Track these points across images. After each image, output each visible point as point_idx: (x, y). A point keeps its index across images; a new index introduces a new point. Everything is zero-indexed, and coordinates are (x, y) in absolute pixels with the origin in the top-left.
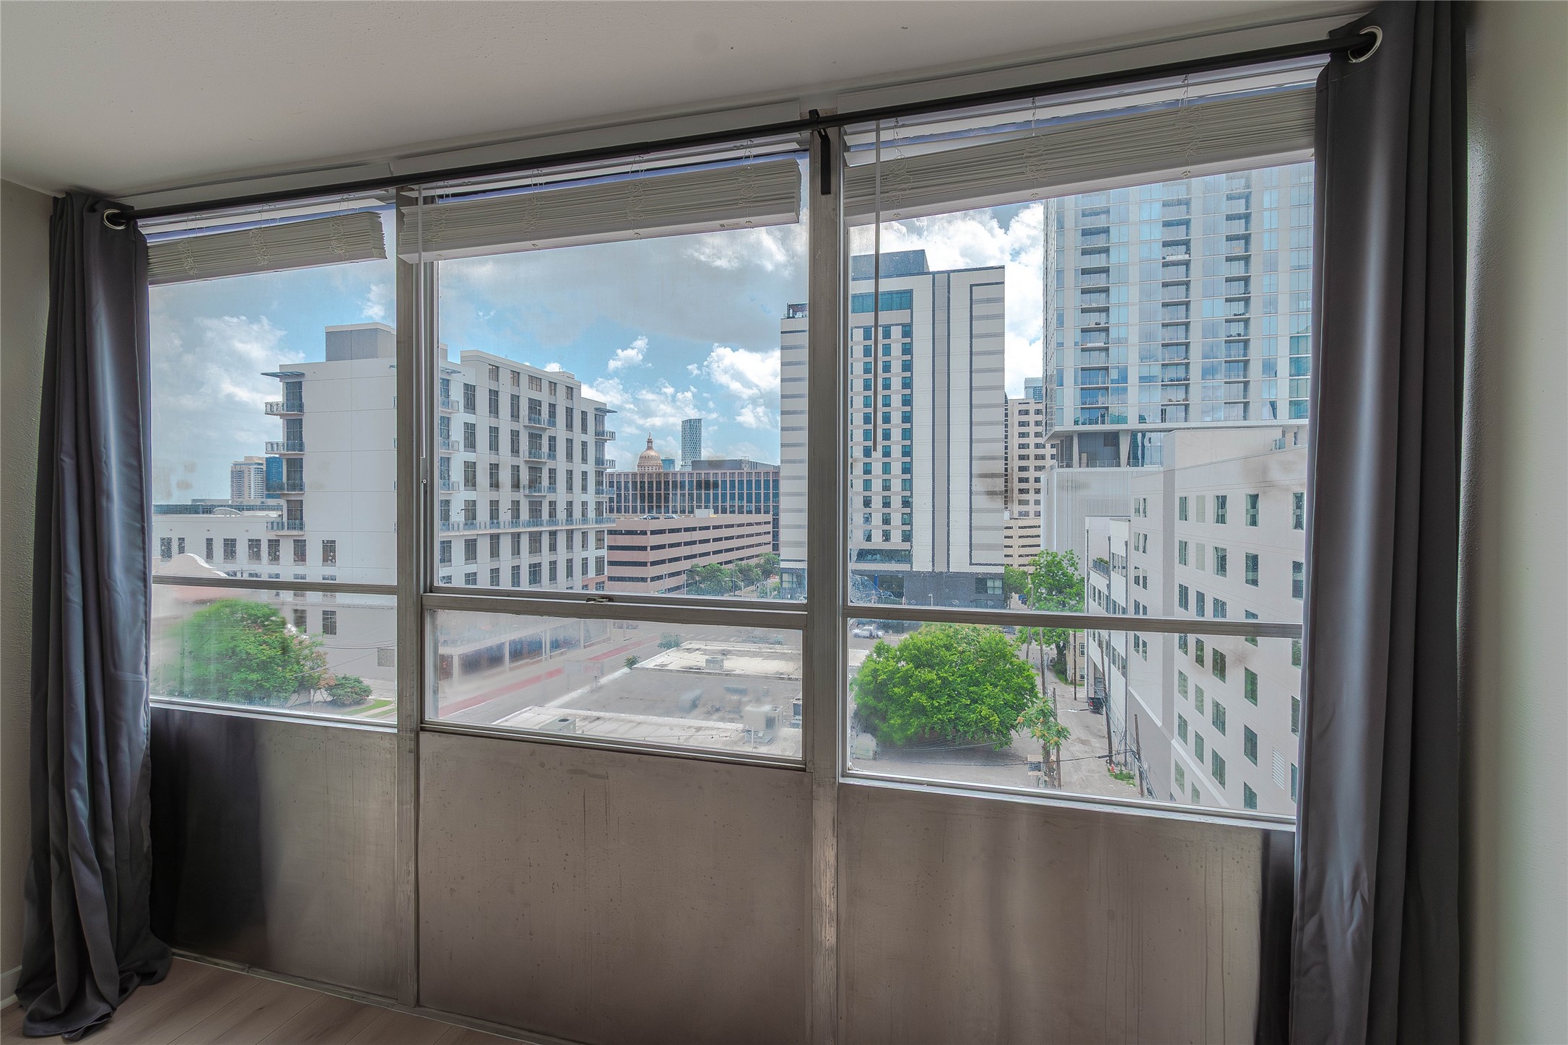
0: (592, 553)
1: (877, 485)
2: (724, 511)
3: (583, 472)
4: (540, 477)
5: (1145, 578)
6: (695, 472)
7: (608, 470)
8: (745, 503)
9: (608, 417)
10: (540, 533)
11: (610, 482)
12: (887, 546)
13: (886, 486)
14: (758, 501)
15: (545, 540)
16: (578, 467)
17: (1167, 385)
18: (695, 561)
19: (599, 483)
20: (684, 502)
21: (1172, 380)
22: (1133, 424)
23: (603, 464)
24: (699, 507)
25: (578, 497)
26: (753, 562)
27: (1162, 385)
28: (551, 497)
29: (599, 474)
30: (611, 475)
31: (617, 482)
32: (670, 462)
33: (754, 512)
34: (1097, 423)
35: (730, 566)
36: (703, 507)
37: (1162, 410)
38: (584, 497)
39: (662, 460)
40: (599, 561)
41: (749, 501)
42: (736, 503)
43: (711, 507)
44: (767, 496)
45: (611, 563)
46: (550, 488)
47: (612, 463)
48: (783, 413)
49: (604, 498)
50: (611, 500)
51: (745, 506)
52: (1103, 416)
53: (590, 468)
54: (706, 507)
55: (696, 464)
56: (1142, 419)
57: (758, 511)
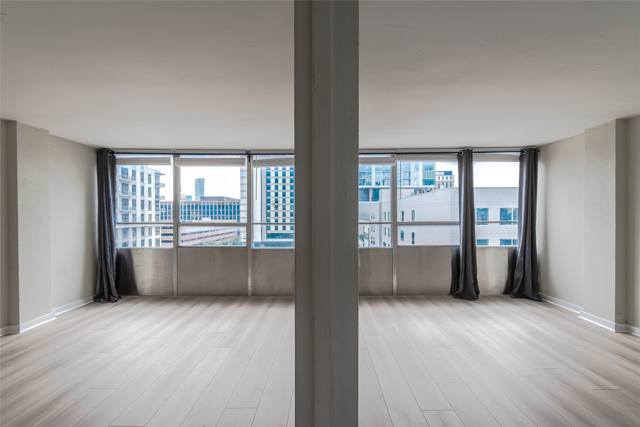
0: (154, 237)
1: (280, 208)
2: (215, 218)
3: (149, 201)
4: (128, 203)
6: (202, 202)
7: (161, 201)
8: (225, 215)
9: (161, 177)
10: (128, 228)
11: (161, 206)
12: (284, 232)
13: (284, 208)
14: (231, 214)
15: (131, 232)
16: (147, 199)
17: (385, 172)
18: (202, 240)
19: (157, 206)
20: (197, 214)
21: (386, 170)
22: (374, 186)
23: (159, 198)
24: (204, 217)
25: (147, 212)
26: (229, 240)
27: (383, 172)
28: (133, 212)
29: (157, 202)
30: (162, 203)
31: (165, 206)
32: (190, 197)
33: (229, 218)
34: (361, 185)
35: (218, 242)
36: (206, 216)
37: (383, 181)
38: (150, 212)
39: (186, 196)
40: (157, 241)
41: (227, 214)
42: (221, 215)
43: (210, 217)
44: (234, 212)
45: (163, 242)
46: (133, 208)
47: (164, 197)
49: (159, 213)
50: (162, 214)
51: (225, 217)
52: (363, 182)
53: (153, 199)
54: (208, 217)
55: (202, 198)
56: (377, 184)
57: (231, 218)
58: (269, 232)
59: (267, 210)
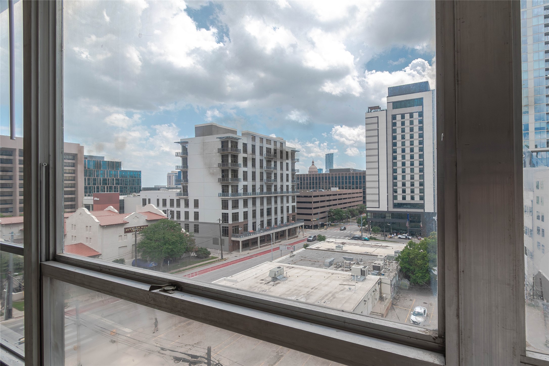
0: (290, 204)
1: (408, 177)
2: (343, 188)
3: (287, 174)
4: (271, 176)
5: (543, 217)
6: (331, 173)
7: (296, 173)
8: (351, 185)
9: (296, 153)
10: (271, 197)
11: (298, 178)
12: (412, 202)
13: (412, 178)
14: (357, 184)
15: (273, 200)
16: (285, 172)
18: (331, 207)
19: (293, 178)
20: (326, 185)
22: (532, 148)
23: (294, 171)
24: (333, 187)
25: (285, 183)
26: (356, 207)
27: (547, 131)
28: (275, 184)
29: (293, 175)
30: (298, 175)
31: (300, 178)
32: (321, 170)
33: (355, 188)
35: (345, 209)
36: (334, 186)
38: (287, 184)
39: (318, 169)
40: (293, 207)
41: (353, 184)
42: (348, 185)
43: (338, 187)
44: (360, 182)
45: (298, 208)
46: (274, 180)
47: (298, 171)
48: (367, 150)
49: (295, 183)
50: (298, 184)
51: (351, 186)
53: (290, 172)
54: (335, 187)
55: (331, 170)
56: (536, 146)
57: (357, 188)
58: (395, 201)
59: (394, 180)
